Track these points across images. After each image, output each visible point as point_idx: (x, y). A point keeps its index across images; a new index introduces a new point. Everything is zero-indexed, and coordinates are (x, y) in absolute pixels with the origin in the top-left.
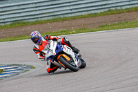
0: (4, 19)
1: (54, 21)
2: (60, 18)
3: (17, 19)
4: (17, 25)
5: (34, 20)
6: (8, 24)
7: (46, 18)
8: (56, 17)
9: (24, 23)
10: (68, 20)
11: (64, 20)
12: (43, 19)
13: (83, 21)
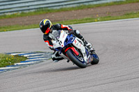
0: (28, 6)
1: (79, 8)
2: (85, 5)
3: (41, 6)
4: (41, 12)
5: (58, 8)
6: (32, 11)
7: (71, 6)
8: (81, 4)
9: (49, 10)
10: (93, 8)
11: (89, 7)
12: (68, 6)
13: (108, 9)
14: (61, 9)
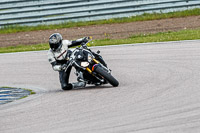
1: (64, 26)
2: (73, 23)
4: (10, 31)
7: (53, 23)
8: (68, 21)
9: (21, 28)
10: (84, 26)
11: (79, 25)
12: (48, 23)
13: (106, 28)
14: (39, 26)
